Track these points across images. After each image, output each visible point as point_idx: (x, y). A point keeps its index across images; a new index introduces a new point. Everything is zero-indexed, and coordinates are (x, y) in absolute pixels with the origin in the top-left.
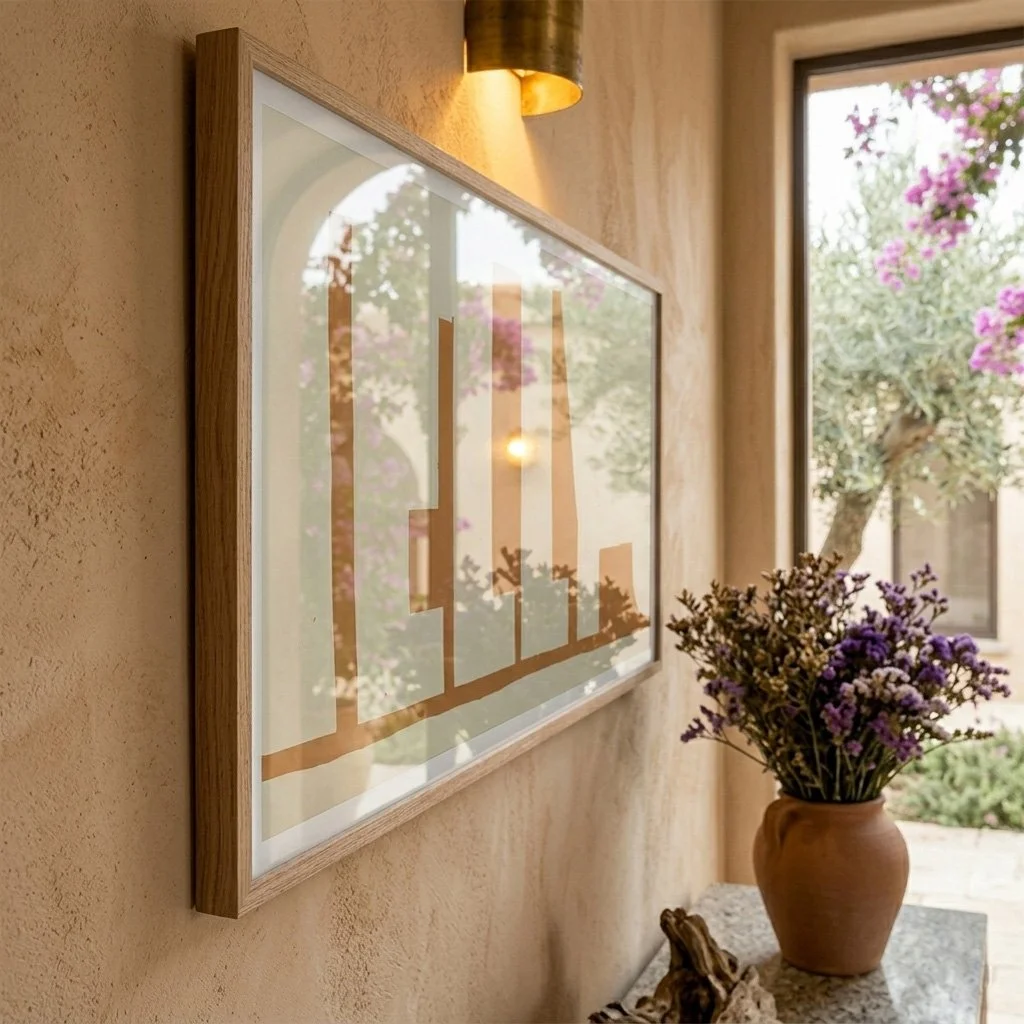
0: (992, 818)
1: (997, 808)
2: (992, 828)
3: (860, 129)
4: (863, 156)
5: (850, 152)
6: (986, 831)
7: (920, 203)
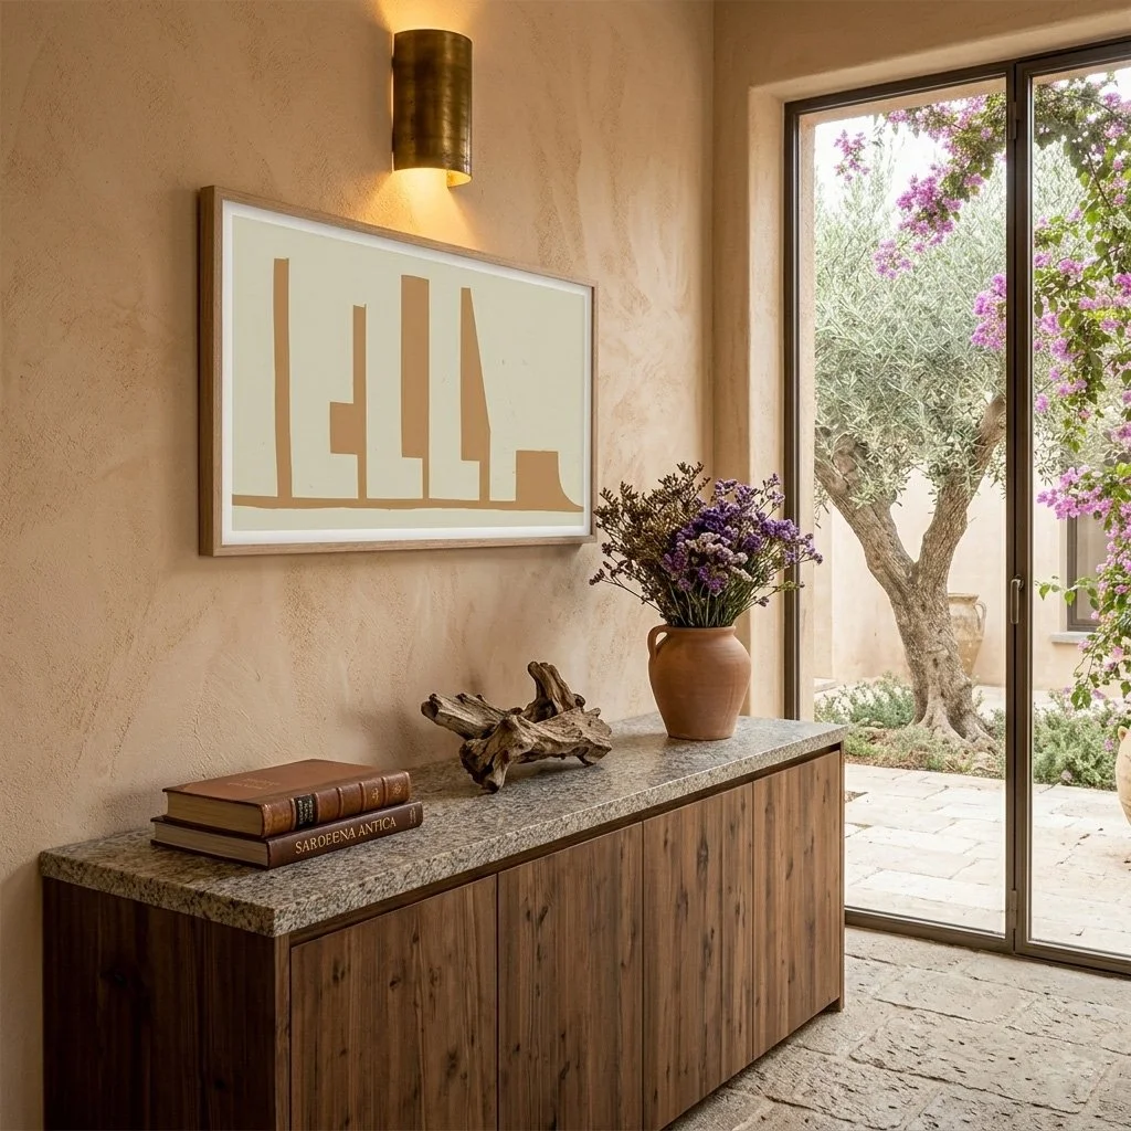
0: (1066, 775)
1: (1070, 766)
2: (1066, 784)
3: (848, 150)
4: (851, 172)
5: (841, 170)
6: (1059, 786)
7: (910, 207)
